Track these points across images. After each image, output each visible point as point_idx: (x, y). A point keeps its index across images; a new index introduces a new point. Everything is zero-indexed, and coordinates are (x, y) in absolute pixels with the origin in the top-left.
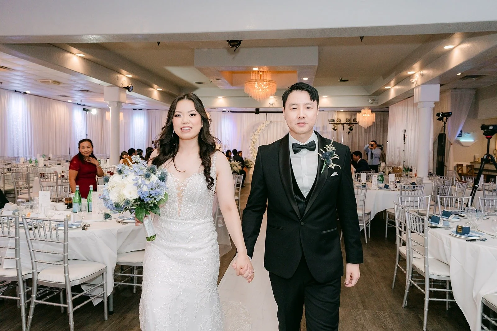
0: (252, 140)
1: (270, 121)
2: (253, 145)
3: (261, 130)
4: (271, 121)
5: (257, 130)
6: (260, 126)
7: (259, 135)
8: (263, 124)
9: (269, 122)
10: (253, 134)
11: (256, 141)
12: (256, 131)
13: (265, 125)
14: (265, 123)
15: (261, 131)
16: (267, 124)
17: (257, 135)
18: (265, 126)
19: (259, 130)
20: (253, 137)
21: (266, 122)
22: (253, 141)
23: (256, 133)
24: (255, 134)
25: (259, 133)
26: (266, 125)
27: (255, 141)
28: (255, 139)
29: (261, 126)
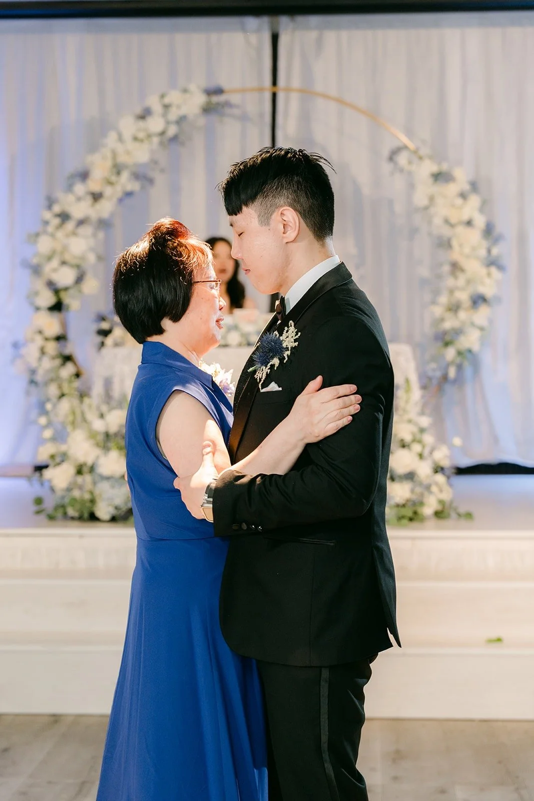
0: (36, 270)
1: (210, 93)
3: (125, 175)
4: (219, 91)
5: (84, 176)
6: (111, 140)
7: (104, 224)
8: (144, 115)
9: (200, 99)
10: (48, 215)
11: (79, 280)
12: (80, 188)
13: (156, 124)
14: (157, 108)
15: (125, 182)
17: (81, 222)
18: (163, 133)
19: (100, 169)
20: (44, 245)
21: (173, 97)
22: (51, 284)
23: (79, 210)
24: (64, 217)
25: (106, 208)
26: (172, 130)
27: (65, 277)
28: (64, 263)
29: (120, 139)
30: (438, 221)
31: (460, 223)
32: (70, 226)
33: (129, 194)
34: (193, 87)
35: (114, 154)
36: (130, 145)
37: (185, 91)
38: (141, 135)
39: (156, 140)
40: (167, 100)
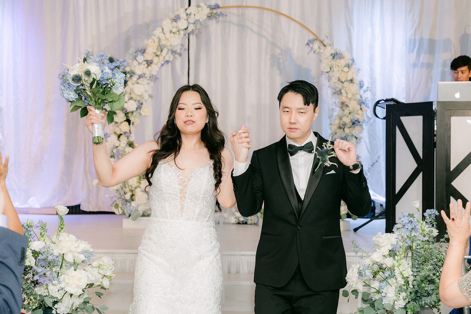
1: (212, 8)
2: (125, 127)
3: (165, 51)
4: (217, 7)
5: (143, 51)
6: (158, 32)
8: (176, 19)
9: (207, 11)
11: (139, 108)
12: (140, 58)
13: (182, 24)
14: (183, 16)
15: (166, 55)
16: (191, 20)
17: (140, 77)
18: (186, 29)
19: (151, 49)
21: (192, 9)
22: (124, 110)
23: (139, 69)
26: (191, 28)
27: (131, 106)
28: (131, 98)
29: (163, 31)
30: (334, 80)
31: (347, 81)
32: (135, 78)
33: (167, 62)
34: (202, 4)
35: (159, 40)
36: (168, 35)
37: (198, 6)
38: (174, 30)
39: (182, 33)
40: (188, 11)
